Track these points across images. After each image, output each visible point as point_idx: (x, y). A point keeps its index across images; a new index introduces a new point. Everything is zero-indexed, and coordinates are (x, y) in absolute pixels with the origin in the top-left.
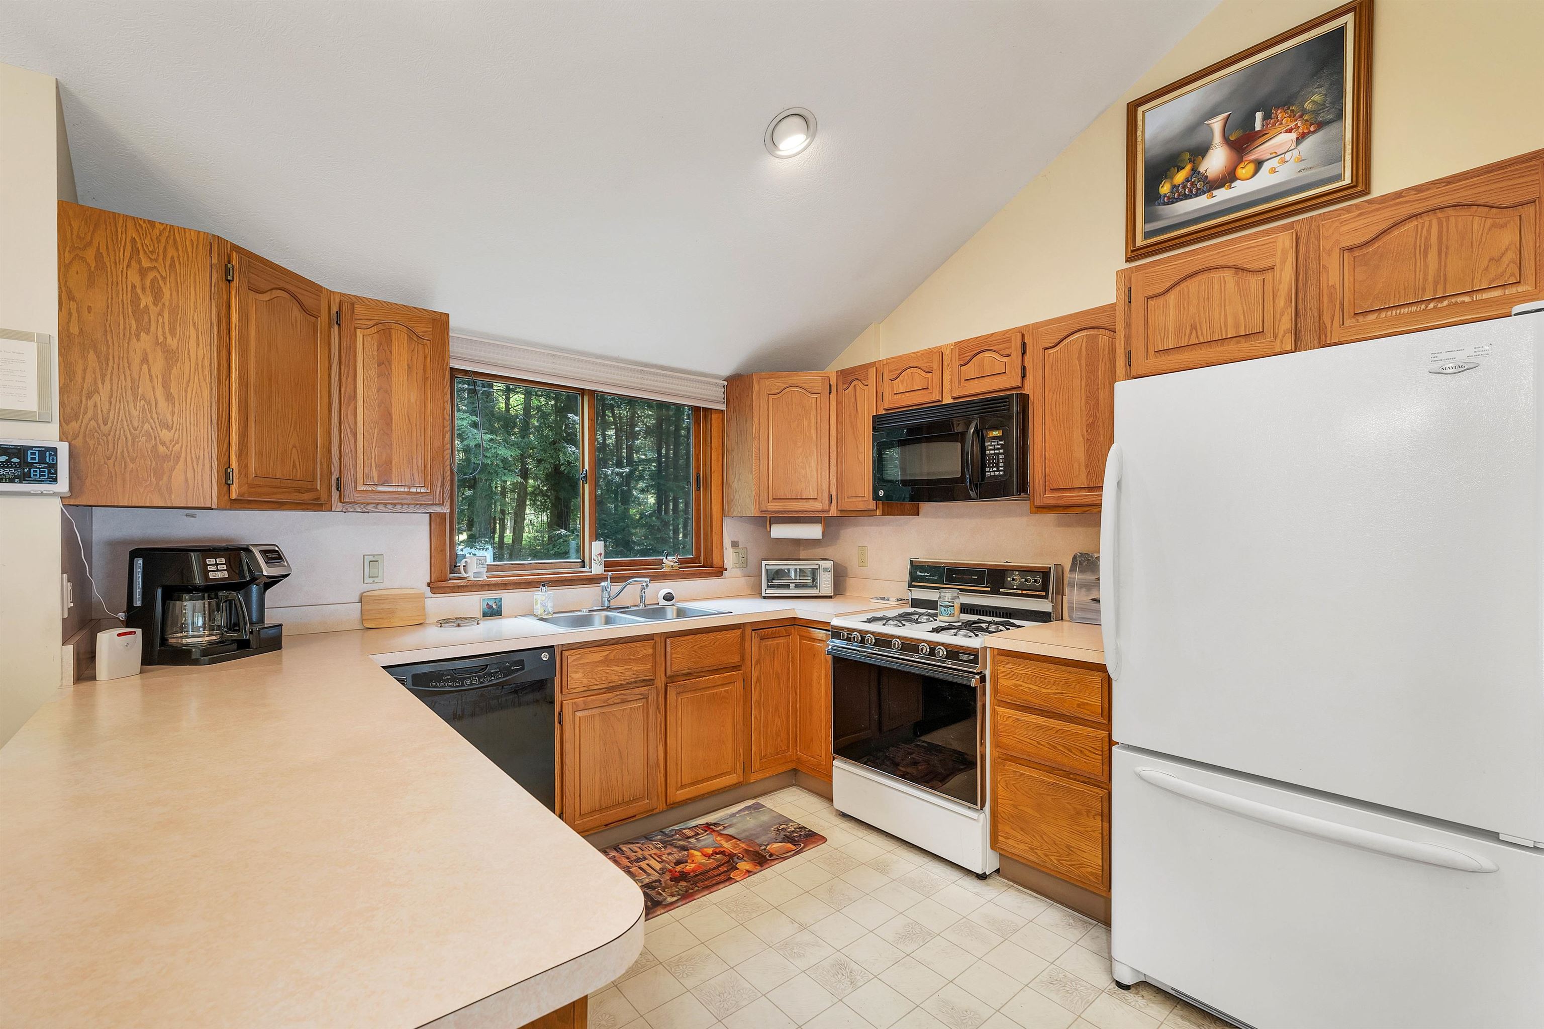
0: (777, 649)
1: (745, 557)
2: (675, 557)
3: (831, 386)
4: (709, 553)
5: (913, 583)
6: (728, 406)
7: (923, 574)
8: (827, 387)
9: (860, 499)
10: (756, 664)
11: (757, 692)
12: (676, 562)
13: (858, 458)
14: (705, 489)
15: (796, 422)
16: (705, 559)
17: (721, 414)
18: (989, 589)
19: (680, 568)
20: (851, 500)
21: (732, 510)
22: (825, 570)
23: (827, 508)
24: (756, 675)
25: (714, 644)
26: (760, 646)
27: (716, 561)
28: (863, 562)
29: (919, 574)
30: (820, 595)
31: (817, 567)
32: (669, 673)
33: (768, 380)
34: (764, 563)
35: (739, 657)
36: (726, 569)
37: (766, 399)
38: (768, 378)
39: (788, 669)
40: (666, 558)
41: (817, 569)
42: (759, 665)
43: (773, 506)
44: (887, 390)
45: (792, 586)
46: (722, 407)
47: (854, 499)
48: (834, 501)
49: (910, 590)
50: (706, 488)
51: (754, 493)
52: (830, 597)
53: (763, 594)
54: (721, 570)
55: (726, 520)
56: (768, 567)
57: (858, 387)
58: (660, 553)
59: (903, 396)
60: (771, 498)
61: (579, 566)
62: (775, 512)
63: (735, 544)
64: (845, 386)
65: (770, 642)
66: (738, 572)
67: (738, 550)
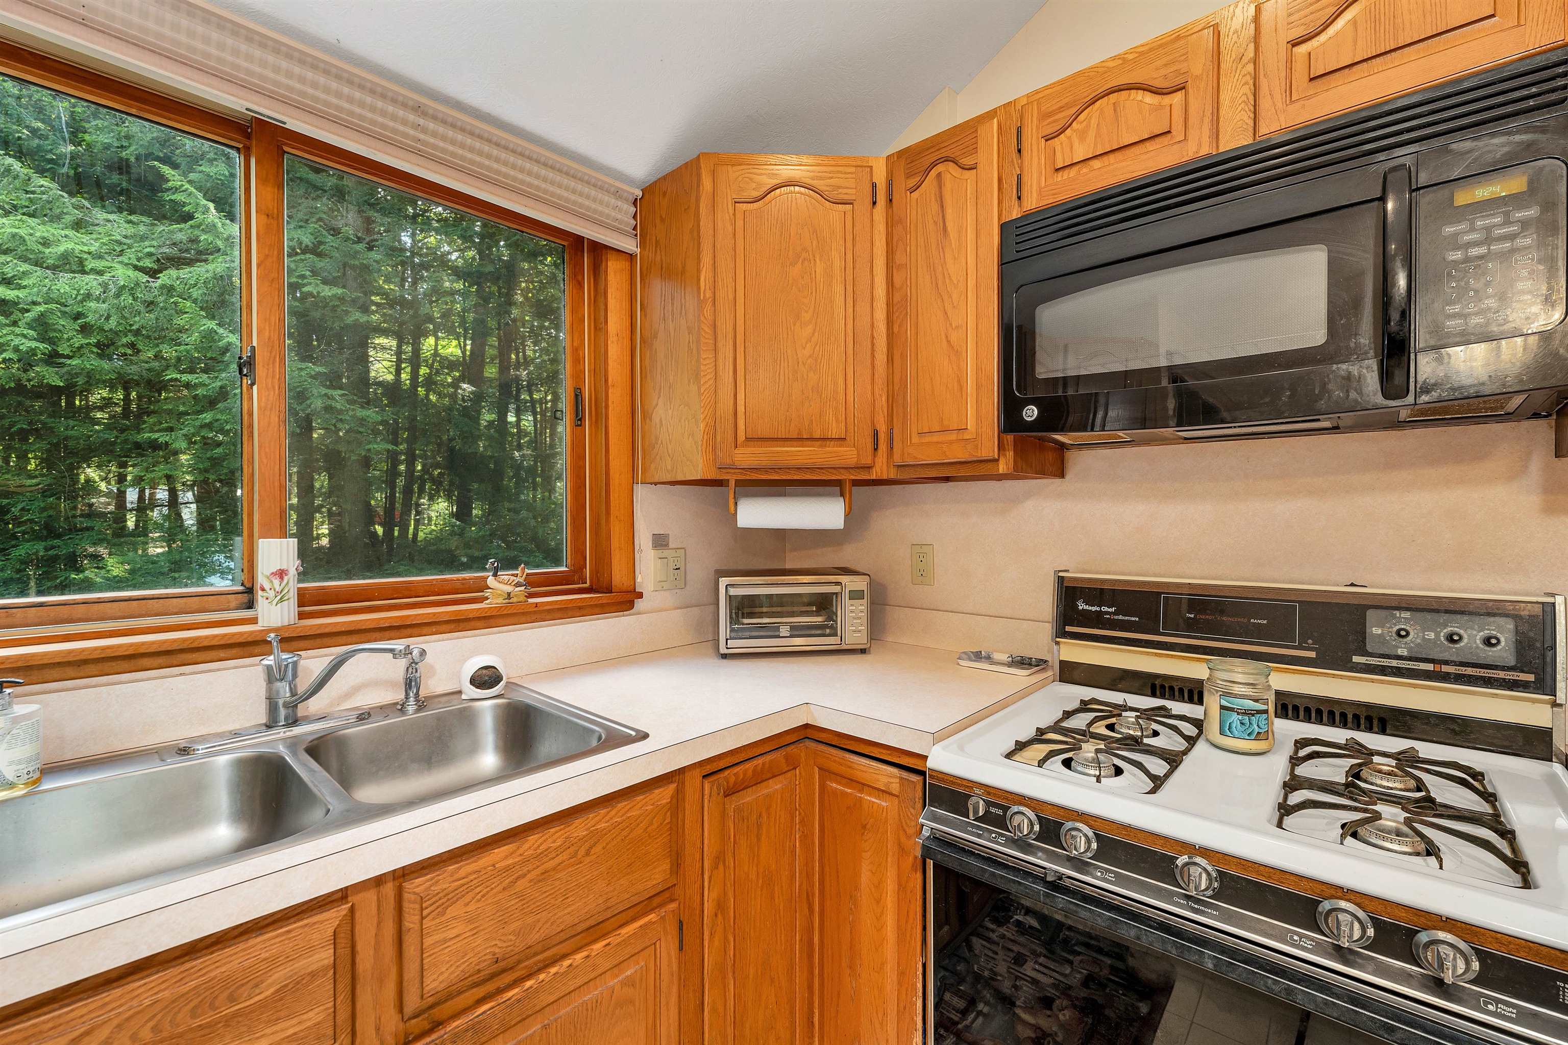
0: (768, 808)
1: (682, 569)
2: (518, 572)
3: (874, 186)
4: (603, 557)
5: (1068, 629)
6: (643, 244)
7: (1094, 609)
8: (868, 189)
9: (953, 436)
10: (715, 867)
11: (716, 943)
12: (518, 585)
13: (949, 342)
14: (596, 423)
15: (799, 264)
16: (596, 572)
17: (628, 264)
18: (1313, 654)
19: (531, 595)
20: (928, 439)
21: (653, 466)
22: (856, 595)
23: (868, 460)
24: (714, 895)
25: (588, 853)
26: (723, 815)
27: (618, 578)
28: (922, 575)
29: (1082, 606)
30: (844, 647)
31: (836, 589)
32: (412, 1002)
33: (735, 168)
34: (723, 582)
35: (668, 866)
36: (640, 595)
37: (731, 211)
38: (733, 165)
39: (793, 852)
40: (495, 575)
41: (836, 594)
42: (721, 867)
43: (746, 456)
44: (1035, 160)
45: (784, 631)
46: (629, 245)
47: (935, 438)
48: (883, 446)
49: (1057, 643)
50: (597, 421)
51: (702, 426)
52: (863, 651)
53: (723, 650)
54: (629, 597)
55: (641, 492)
56: (733, 592)
57: (947, 178)
58: (477, 563)
59: (1085, 170)
60: (741, 437)
61: (233, 605)
62: (752, 469)
63: (660, 541)
64: (912, 182)
65: (748, 797)
66: (665, 599)
67: (666, 553)
